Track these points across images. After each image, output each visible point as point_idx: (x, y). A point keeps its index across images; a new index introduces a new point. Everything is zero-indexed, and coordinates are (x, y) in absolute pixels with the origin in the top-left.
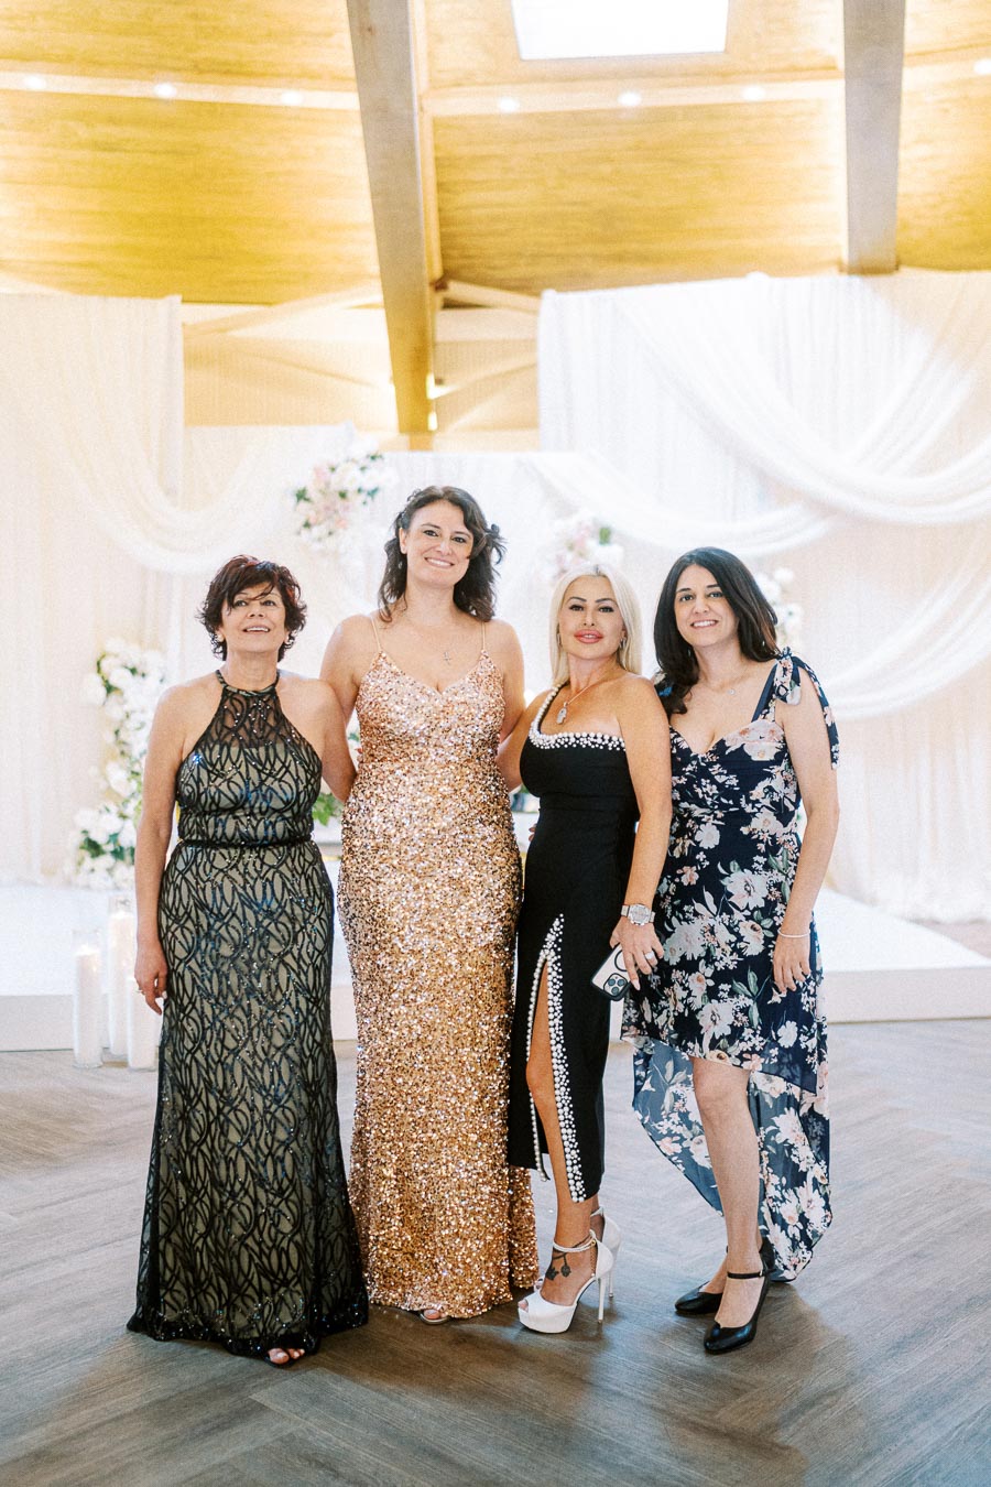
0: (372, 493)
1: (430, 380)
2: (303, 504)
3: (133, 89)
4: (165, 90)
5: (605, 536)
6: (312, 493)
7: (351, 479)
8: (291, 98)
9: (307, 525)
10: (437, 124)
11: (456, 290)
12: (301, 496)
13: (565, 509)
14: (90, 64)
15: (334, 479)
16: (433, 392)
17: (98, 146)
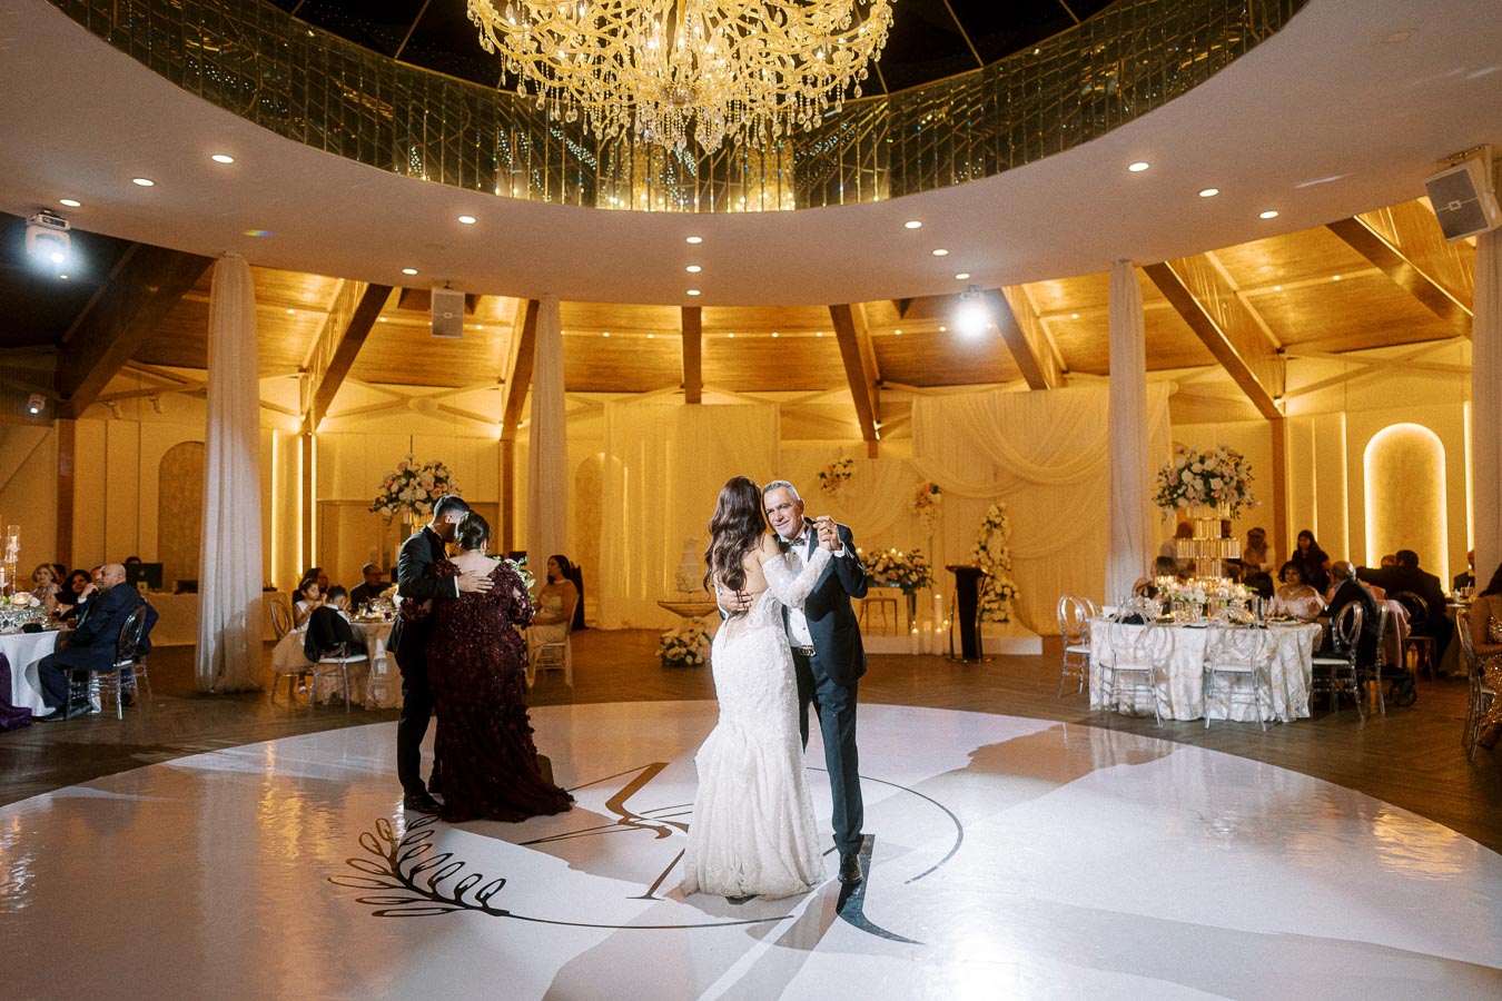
0: (849, 475)
1: (875, 423)
2: (824, 480)
3: (764, 335)
4: (775, 335)
5: (935, 490)
6: (827, 475)
7: (840, 470)
8: (819, 334)
9: (825, 486)
10: (873, 338)
11: (886, 384)
12: (823, 475)
13: (921, 479)
14: (751, 329)
15: (835, 470)
16: (877, 426)
17: (749, 348)
